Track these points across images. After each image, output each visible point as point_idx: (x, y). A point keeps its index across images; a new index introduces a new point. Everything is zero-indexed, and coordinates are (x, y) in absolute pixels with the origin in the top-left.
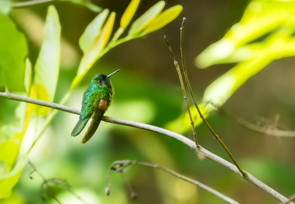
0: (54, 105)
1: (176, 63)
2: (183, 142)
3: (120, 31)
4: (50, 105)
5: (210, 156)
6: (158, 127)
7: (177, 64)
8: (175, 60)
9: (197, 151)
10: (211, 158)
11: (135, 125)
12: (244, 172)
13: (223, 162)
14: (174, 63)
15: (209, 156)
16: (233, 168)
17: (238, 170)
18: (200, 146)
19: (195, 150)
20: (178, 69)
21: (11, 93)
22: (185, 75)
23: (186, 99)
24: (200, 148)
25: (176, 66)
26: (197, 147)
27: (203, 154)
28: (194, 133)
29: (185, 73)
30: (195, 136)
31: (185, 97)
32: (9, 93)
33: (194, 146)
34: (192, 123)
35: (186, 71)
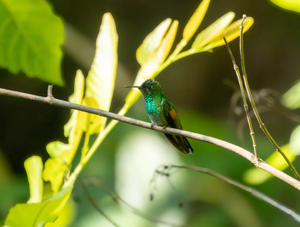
0: (101, 112)
2: (242, 155)
3: (183, 43)
4: (96, 112)
5: (271, 171)
6: (215, 138)
7: (237, 68)
8: (234, 64)
9: (258, 165)
11: (190, 136)
13: (286, 178)
18: (261, 159)
19: (255, 163)
20: (238, 74)
21: (54, 98)
22: (244, 79)
23: (246, 107)
24: (261, 161)
25: (237, 70)
26: (258, 161)
27: (264, 168)
28: (254, 146)
29: (245, 77)
30: (256, 148)
31: (245, 105)
32: (52, 98)
33: (254, 160)
34: (253, 135)
35: (246, 75)
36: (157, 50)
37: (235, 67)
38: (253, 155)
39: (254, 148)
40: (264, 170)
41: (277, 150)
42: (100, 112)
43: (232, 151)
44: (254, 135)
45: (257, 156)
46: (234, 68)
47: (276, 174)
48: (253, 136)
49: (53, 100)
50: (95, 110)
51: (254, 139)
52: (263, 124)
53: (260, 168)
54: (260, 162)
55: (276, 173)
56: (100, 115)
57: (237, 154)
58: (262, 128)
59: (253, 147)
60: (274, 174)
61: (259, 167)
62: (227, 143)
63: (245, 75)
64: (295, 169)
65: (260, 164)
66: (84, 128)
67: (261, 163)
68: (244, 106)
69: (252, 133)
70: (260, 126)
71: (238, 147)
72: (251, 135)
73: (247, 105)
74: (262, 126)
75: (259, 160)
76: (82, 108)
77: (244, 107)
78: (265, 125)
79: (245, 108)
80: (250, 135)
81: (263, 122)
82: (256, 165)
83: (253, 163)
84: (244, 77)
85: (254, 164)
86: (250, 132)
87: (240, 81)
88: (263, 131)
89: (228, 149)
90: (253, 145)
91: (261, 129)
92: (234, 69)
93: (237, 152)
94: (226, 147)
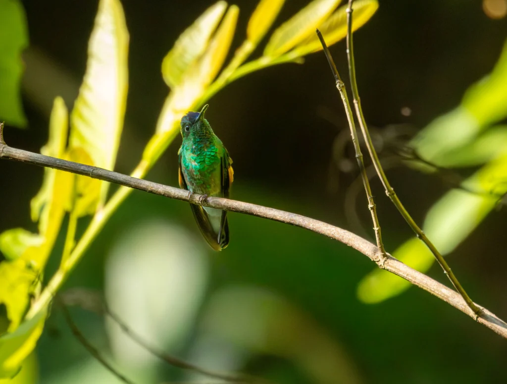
0: (94, 171)
1: (341, 86)
2: (354, 247)
3: (248, 47)
4: (84, 170)
7: (343, 86)
8: (338, 79)
9: (382, 264)
10: (410, 278)
12: (477, 308)
14: (336, 85)
15: (407, 275)
16: (454, 300)
17: (465, 303)
18: (388, 254)
19: (378, 261)
20: (344, 97)
21: (6, 146)
22: (356, 105)
23: (359, 157)
24: (388, 257)
25: (341, 90)
26: (382, 256)
27: (393, 270)
28: (376, 229)
29: (358, 103)
30: (378, 233)
31: (358, 154)
32: (4, 146)
33: (377, 255)
34: (372, 208)
35: (359, 98)
36: (200, 59)
37: (339, 85)
38: (374, 246)
39: (376, 232)
40: (394, 273)
41: (418, 236)
42: (92, 170)
43: (335, 239)
44: (375, 208)
45: (381, 247)
46: (337, 86)
47: (416, 281)
48: (373, 211)
49: (5, 150)
50: (82, 168)
51: (375, 216)
52: (392, 189)
53: (388, 270)
54: (387, 259)
55: (415, 278)
56: (92, 177)
57: (345, 245)
58: (390, 195)
59: (374, 231)
60: (414, 280)
61: (384, 269)
62: (325, 224)
63: (357, 100)
64: (451, 271)
65: (386, 262)
66: (67, 206)
67: (389, 261)
68: (357, 156)
69: (370, 206)
70: (386, 191)
71: (346, 231)
72: (370, 209)
73: (361, 155)
74: (389, 191)
75: (384, 256)
76: (58, 164)
77: (355, 159)
78: (394, 190)
79: (358, 160)
80: (368, 209)
81: (392, 186)
82: (379, 264)
83: (375, 260)
84: (355, 101)
85: (377, 263)
86: (368, 204)
87: (349, 111)
88: (392, 201)
89: (327, 236)
90: (373, 227)
91: (388, 197)
92: (337, 88)
93: (345, 241)
94: (323, 233)
